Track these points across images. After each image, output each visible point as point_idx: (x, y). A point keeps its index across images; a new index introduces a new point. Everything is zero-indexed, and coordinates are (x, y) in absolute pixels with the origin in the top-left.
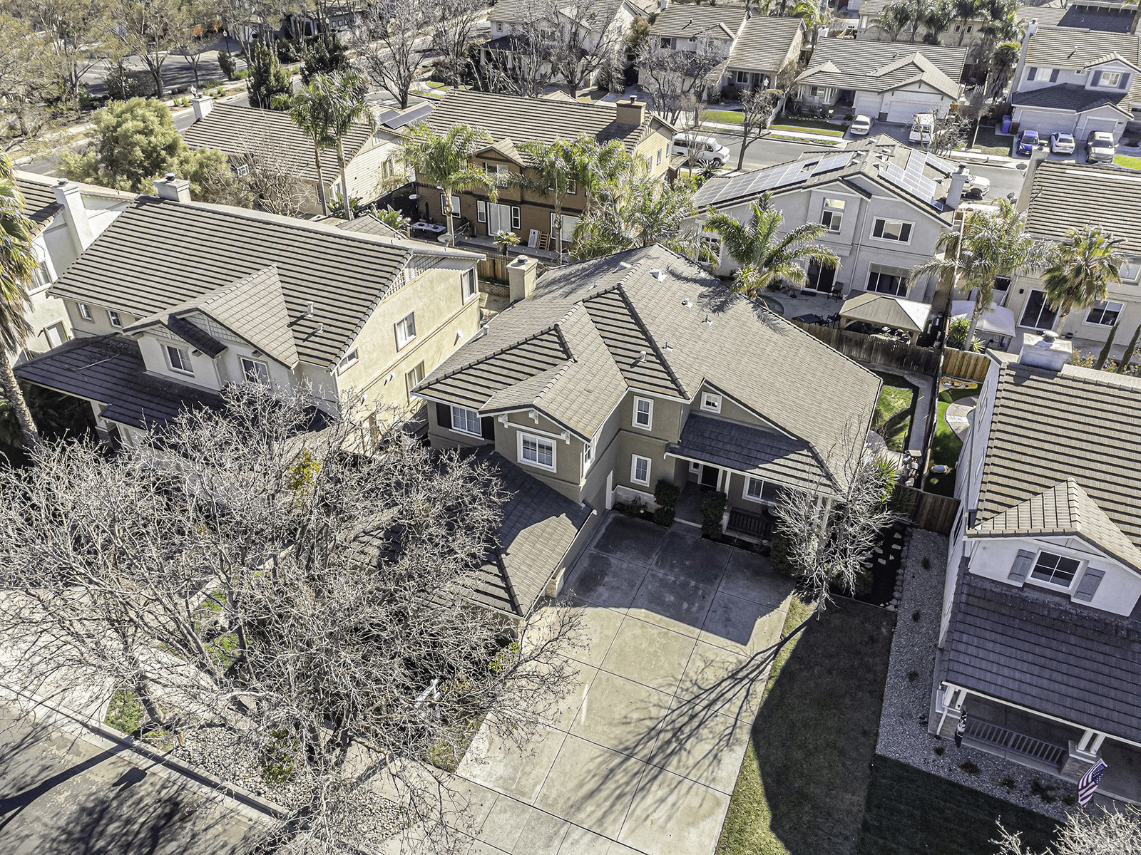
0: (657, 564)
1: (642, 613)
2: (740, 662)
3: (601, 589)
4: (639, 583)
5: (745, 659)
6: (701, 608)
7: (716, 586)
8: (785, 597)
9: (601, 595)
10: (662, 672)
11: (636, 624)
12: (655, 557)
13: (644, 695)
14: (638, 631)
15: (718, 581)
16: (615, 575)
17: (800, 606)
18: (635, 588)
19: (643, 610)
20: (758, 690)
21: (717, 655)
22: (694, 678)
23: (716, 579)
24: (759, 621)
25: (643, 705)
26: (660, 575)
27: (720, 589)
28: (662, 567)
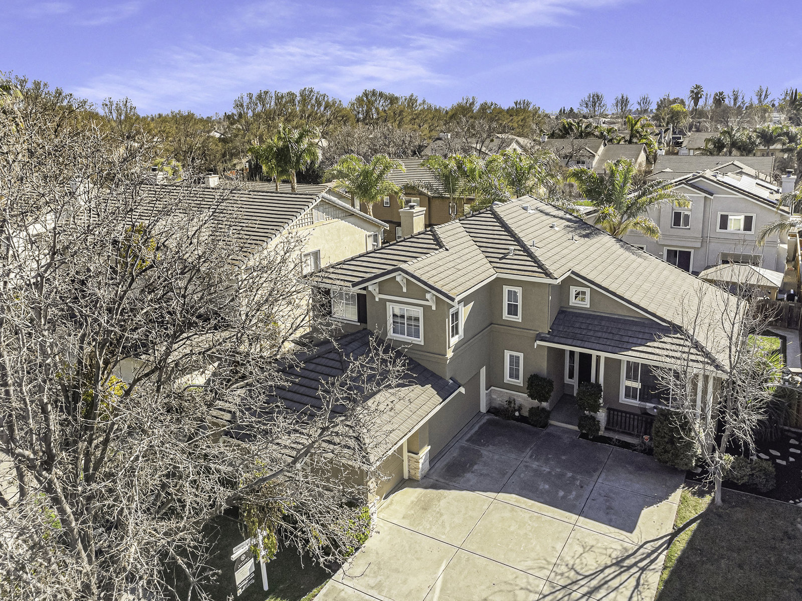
0: (531, 457)
1: (513, 498)
2: (626, 550)
3: (469, 475)
4: (511, 472)
5: (632, 548)
6: (578, 497)
7: (595, 477)
8: (674, 490)
9: (469, 480)
10: (533, 555)
11: (506, 508)
12: (528, 452)
13: (510, 577)
14: (507, 514)
15: (598, 473)
16: (485, 464)
17: (693, 500)
18: (507, 476)
19: (514, 496)
20: (650, 580)
21: (597, 540)
22: (571, 563)
23: (595, 471)
24: (645, 512)
25: (509, 588)
26: (534, 466)
27: (600, 480)
28: (537, 459)
